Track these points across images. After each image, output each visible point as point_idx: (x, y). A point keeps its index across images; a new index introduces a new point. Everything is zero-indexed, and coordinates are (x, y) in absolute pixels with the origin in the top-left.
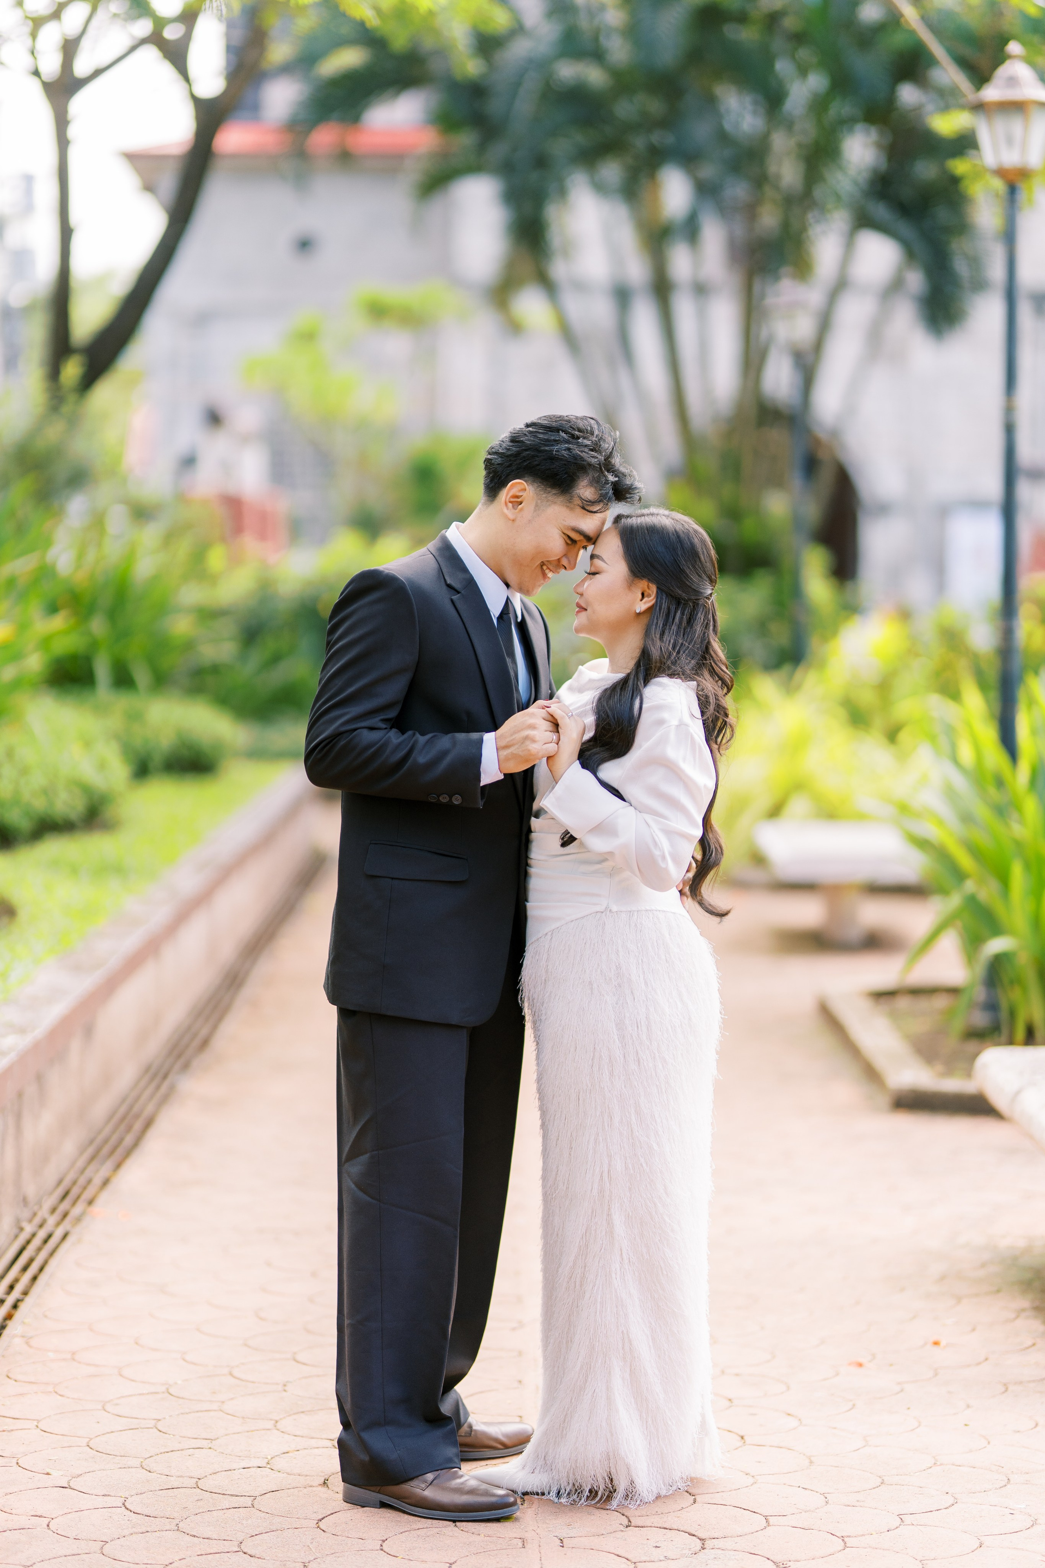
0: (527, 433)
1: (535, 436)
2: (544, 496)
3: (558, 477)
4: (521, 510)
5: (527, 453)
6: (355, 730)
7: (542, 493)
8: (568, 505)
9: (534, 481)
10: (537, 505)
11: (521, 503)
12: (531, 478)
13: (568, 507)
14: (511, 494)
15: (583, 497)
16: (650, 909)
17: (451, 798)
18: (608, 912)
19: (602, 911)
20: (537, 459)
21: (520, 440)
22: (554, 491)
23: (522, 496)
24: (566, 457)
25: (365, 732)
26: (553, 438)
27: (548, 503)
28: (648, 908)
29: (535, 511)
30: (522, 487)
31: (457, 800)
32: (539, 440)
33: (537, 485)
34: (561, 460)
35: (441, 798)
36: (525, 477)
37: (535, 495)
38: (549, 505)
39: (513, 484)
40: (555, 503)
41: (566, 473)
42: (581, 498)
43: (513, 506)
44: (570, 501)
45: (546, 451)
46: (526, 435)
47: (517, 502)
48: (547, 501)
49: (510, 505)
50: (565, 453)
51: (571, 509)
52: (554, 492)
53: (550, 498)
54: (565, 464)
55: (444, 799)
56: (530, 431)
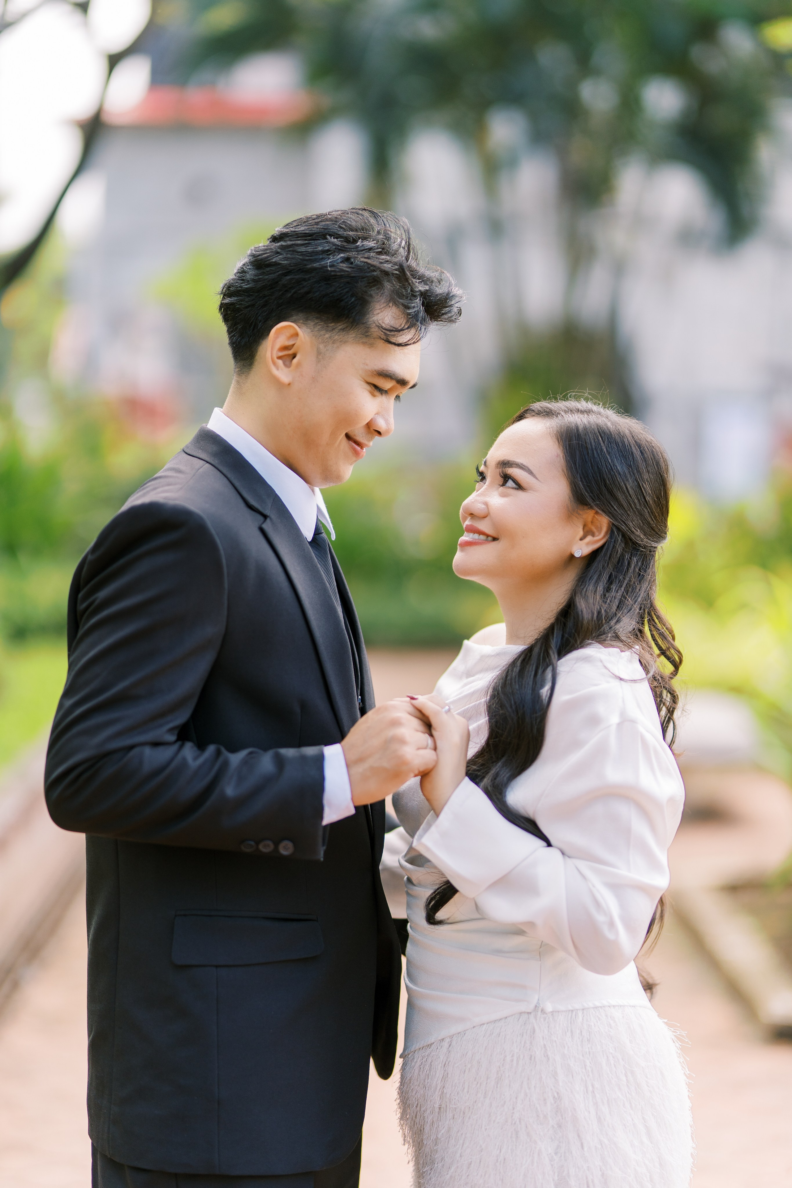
0: (279, 250)
1: (293, 251)
2: (327, 336)
3: (343, 303)
4: (299, 365)
5: (288, 278)
6: (132, 747)
7: (322, 333)
8: (364, 341)
9: (307, 319)
10: (319, 353)
11: (294, 356)
12: (301, 315)
13: (364, 343)
14: (278, 345)
15: (383, 325)
16: (600, 1005)
17: (276, 844)
18: (539, 1013)
19: (529, 1011)
20: (305, 284)
21: (273, 262)
22: (340, 326)
23: (294, 345)
24: (348, 271)
25: (147, 751)
26: (320, 248)
27: (335, 346)
28: (598, 1004)
29: (318, 361)
30: (292, 331)
31: (286, 849)
32: (301, 255)
33: (312, 324)
34: (341, 277)
35: (261, 847)
36: (292, 316)
37: (314, 338)
38: (338, 347)
39: (277, 329)
40: (345, 342)
41: (352, 296)
42: (380, 327)
43: (284, 364)
44: (367, 334)
45: (315, 269)
46: (278, 253)
47: (288, 355)
48: (333, 343)
49: (280, 362)
50: (344, 266)
51: (371, 345)
52: (340, 327)
53: (336, 337)
54: (348, 283)
55: (266, 847)
56: (282, 245)
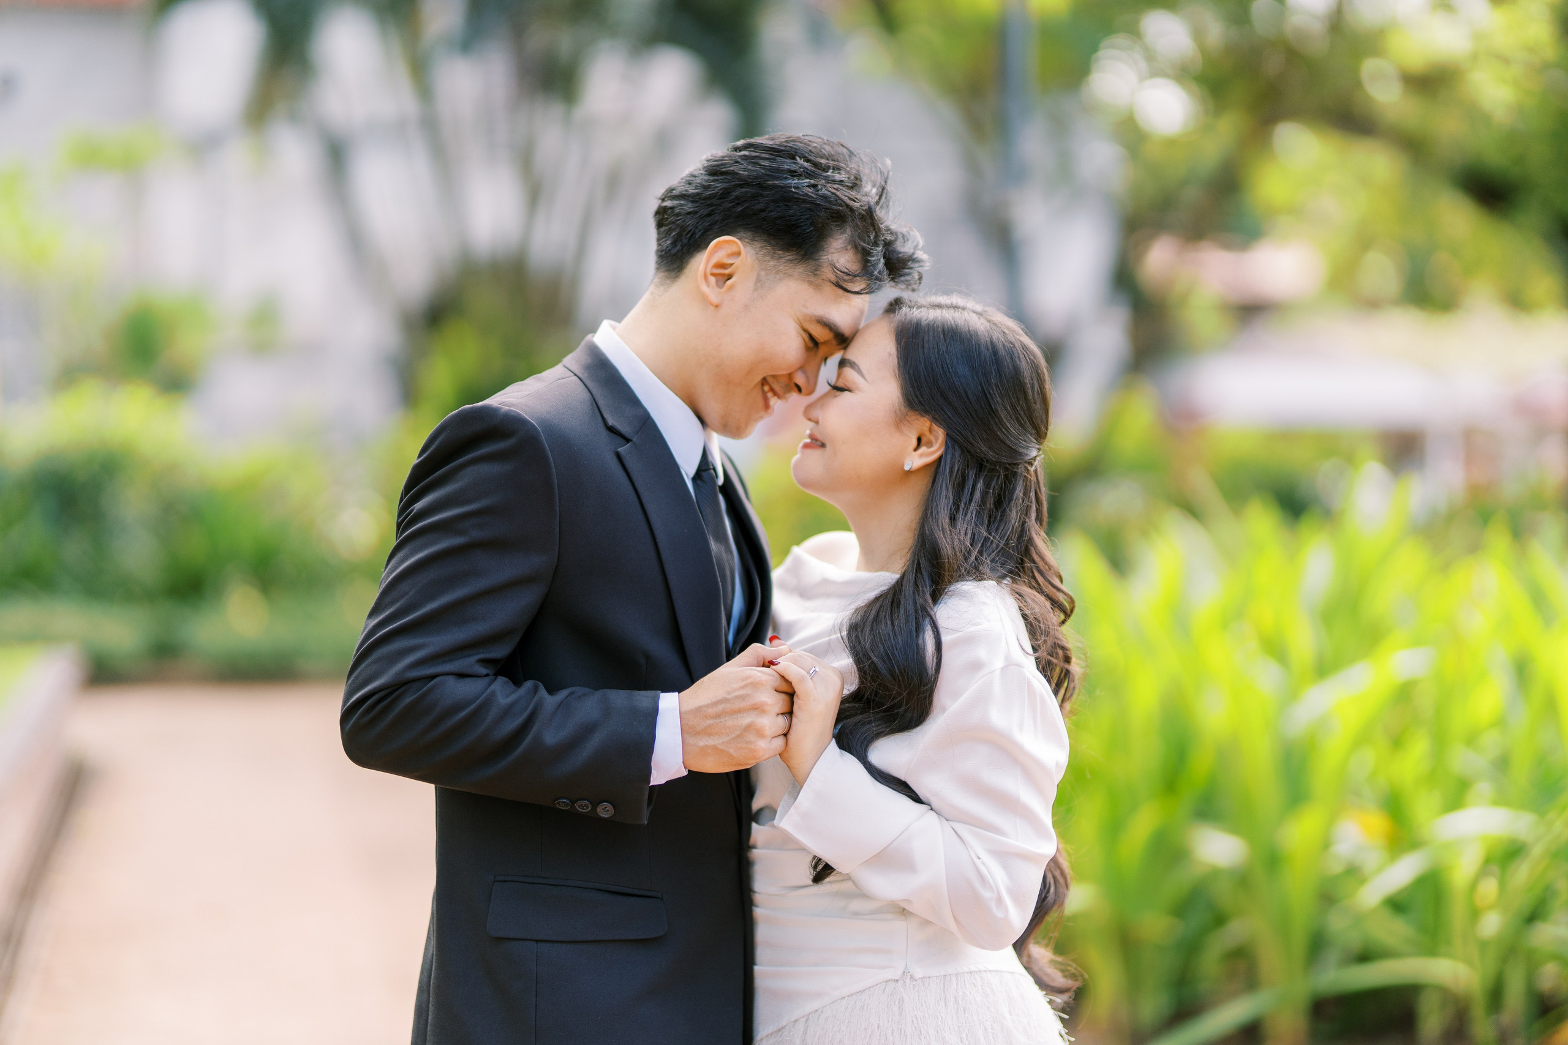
0: (739, 160)
1: (755, 163)
2: (771, 263)
3: (799, 230)
4: (731, 287)
5: (744, 190)
7: (767, 258)
8: (812, 279)
9: (753, 240)
10: (758, 280)
11: (730, 277)
12: (749, 234)
13: (810, 283)
14: (715, 260)
15: (837, 265)
17: (595, 805)
20: (762, 200)
21: (730, 170)
22: (789, 256)
23: (732, 264)
24: (812, 197)
26: (786, 167)
27: (778, 277)
29: (756, 289)
30: (734, 249)
31: (606, 811)
32: (763, 169)
33: (759, 245)
34: (804, 201)
35: (577, 805)
36: (739, 232)
37: (757, 261)
38: (780, 280)
39: (719, 242)
40: (791, 276)
41: (812, 224)
42: (833, 266)
43: (717, 281)
44: (816, 273)
45: (776, 186)
46: (737, 162)
47: (723, 275)
48: (777, 273)
49: (712, 279)
50: (809, 191)
51: (817, 287)
52: (788, 258)
53: (782, 267)
54: (810, 209)
55: (583, 807)
56: (745, 156)
